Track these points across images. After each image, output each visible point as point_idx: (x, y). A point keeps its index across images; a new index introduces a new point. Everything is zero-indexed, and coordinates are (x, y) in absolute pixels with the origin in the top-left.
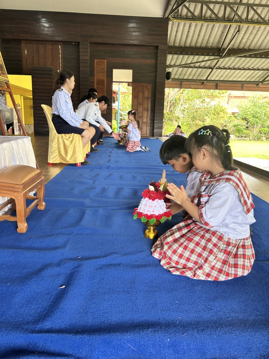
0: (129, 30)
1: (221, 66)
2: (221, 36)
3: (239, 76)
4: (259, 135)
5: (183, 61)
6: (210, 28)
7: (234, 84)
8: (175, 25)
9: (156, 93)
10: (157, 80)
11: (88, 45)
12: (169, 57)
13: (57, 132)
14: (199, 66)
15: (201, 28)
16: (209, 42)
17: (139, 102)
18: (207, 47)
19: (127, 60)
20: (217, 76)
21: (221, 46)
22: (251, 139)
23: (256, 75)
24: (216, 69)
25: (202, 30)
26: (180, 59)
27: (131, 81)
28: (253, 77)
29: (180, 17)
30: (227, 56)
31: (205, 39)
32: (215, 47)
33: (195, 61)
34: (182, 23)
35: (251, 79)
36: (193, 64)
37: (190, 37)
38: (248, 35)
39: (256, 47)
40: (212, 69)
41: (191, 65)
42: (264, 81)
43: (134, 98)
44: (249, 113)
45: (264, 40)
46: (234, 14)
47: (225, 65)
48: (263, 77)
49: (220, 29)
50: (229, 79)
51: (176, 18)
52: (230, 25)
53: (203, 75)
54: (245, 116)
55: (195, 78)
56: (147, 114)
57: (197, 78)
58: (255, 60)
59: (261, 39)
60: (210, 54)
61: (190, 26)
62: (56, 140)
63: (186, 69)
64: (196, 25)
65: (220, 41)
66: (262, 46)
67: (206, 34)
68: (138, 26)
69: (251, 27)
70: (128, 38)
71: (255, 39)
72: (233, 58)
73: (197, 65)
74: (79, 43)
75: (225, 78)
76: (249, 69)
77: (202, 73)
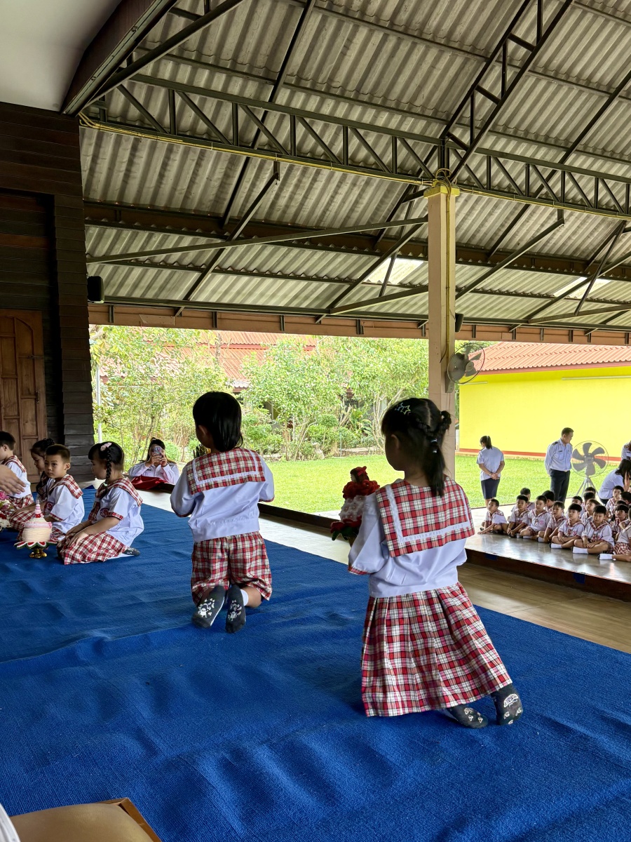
1: (226, 266)
2: (223, 185)
3: (270, 293)
5: (117, 246)
6: (193, 160)
7: (258, 315)
8: (90, 138)
14: (164, 261)
15: (167, 158)
16: (190, 197)
18: (185, 209)
20: (214, 292)
21: (223, 211)
23: (313, 292)
24: (212, 272)
25: (170, 162)
26: (108, 238)
28: (306, 298)
30: (242, 239)
31: (179, 188)
32: (209, 213)
33: (152, 247)
34: (111, 134)
35: (301, 303)
36: (147, 257)
37: (135, 178)
38: (291, 189)
39: (311, 221)
40: (204, 273)
41: (142, 258)
42: (331, 309)
45: (329, 204)
46: (256, 128)
47: (237, 262)
48: (329, 298)
49: (219, 167)
50: (245, 299)
51: (99, 119)
52: (248, 159)
53: (176, 288)
55: (150, 295)
57: (158, 294)
58: (312, 255)
59: (322, 200)
60: (197, 231)
61: (135, 149)
63: (127, 268)
64: (153, 148)
65: (219, 198)
66: (324, 220)
67: (183, 174)
69: (298, 169)
71: (308, 200)
72: (257, 247)
73: (159, 258)
75: (234, 298)
76: (296, 277)
77: (172, 281)
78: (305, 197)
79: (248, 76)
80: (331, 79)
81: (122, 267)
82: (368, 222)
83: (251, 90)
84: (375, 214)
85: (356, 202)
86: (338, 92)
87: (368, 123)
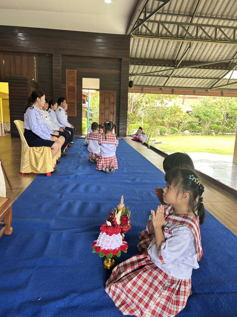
0: (96, 45)
1: (176, 75)
2: (175, 50)
3: (191, 83)
4: (209, 130)
5: (143, 71)
6: (166, 44)
7: (187, 90)
8: (136, 40)
9: (120, 98)
10: (121, 88)
11: (60, 57)
12: (132, 67)
13: (29, 145)
14: (157, 74)
15: (158, 43)
16: (165, 55)
17: (105, 107)
18: (163, 59)
19: (95, 70)
20: (173, 83)
21: (175, 58)
22: (203, 133)
23: (205, 82)
24: (171, 77)
25: (159, 45)
26: (141, 68)
27: (99, 88)
28: (203, 84)
29: (140, 34)
30: (180, 67)
31: (162, 52)
32: (171, 59)
33: (153, 70)
34: (142, 39)
35: (201, 86)
36: (152, 73)
37: (149, 50)
38: (198, 50)
39: (205, 60)
40: (169, 77)
41: (151, 74)
42: (211, 88)
43: (102, 103)
44: (201, 112)
45: (211, 54)
46: (185, 33)
47: (179, 74)
48: (211, 84)
49: (174, 45)
50: (183, 85)
51: (137, 34)
52: (183, 42)
53: (161, 82)
54: (197, 114)
55: (154, 85)
56: (113, 117)
57: (156, 84)
58: (204, 71)
59: (209, 53)
60: (166, 65)
61: (149, 42)
62: (28, 152)
63: (147, 77)
65: (174, 54)
66: (209, 59)
67: (163, 48)
68: (104, 41)
69: (200, 43)
70: (96, 52)
71: (204, 53)
72: (186, 69)
73: (156, 74)
74: (52, 55)
75: (179, 85)
76: (199, 78)
77: (160, 80)
78: (203, 52)
79: (183, 15)
80: (212, 13)
81: (145, 76)
82: (226, 59)
83: (184, 19)
84: (228, 56)
85: (221, 52)
86: (215, 17)
87: (226, 25)
